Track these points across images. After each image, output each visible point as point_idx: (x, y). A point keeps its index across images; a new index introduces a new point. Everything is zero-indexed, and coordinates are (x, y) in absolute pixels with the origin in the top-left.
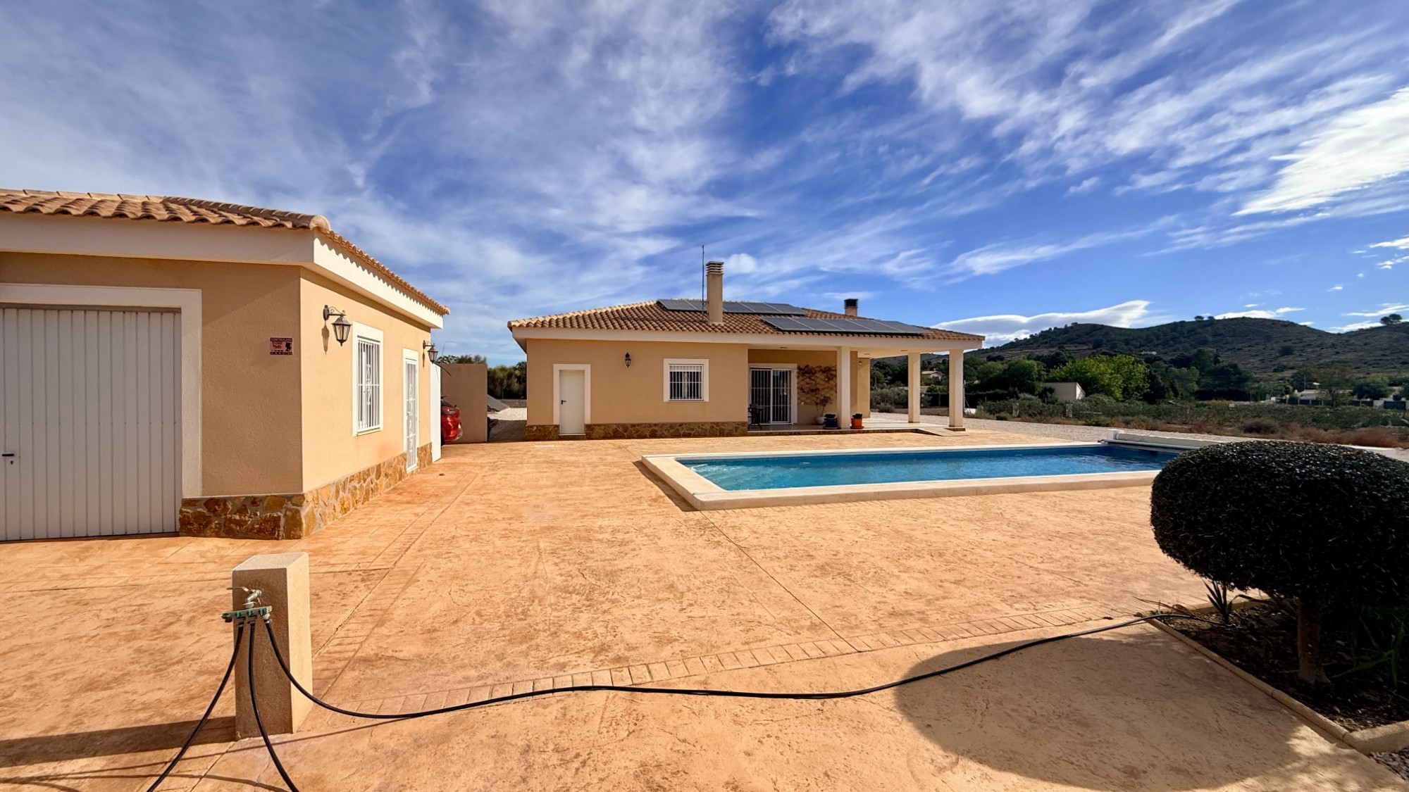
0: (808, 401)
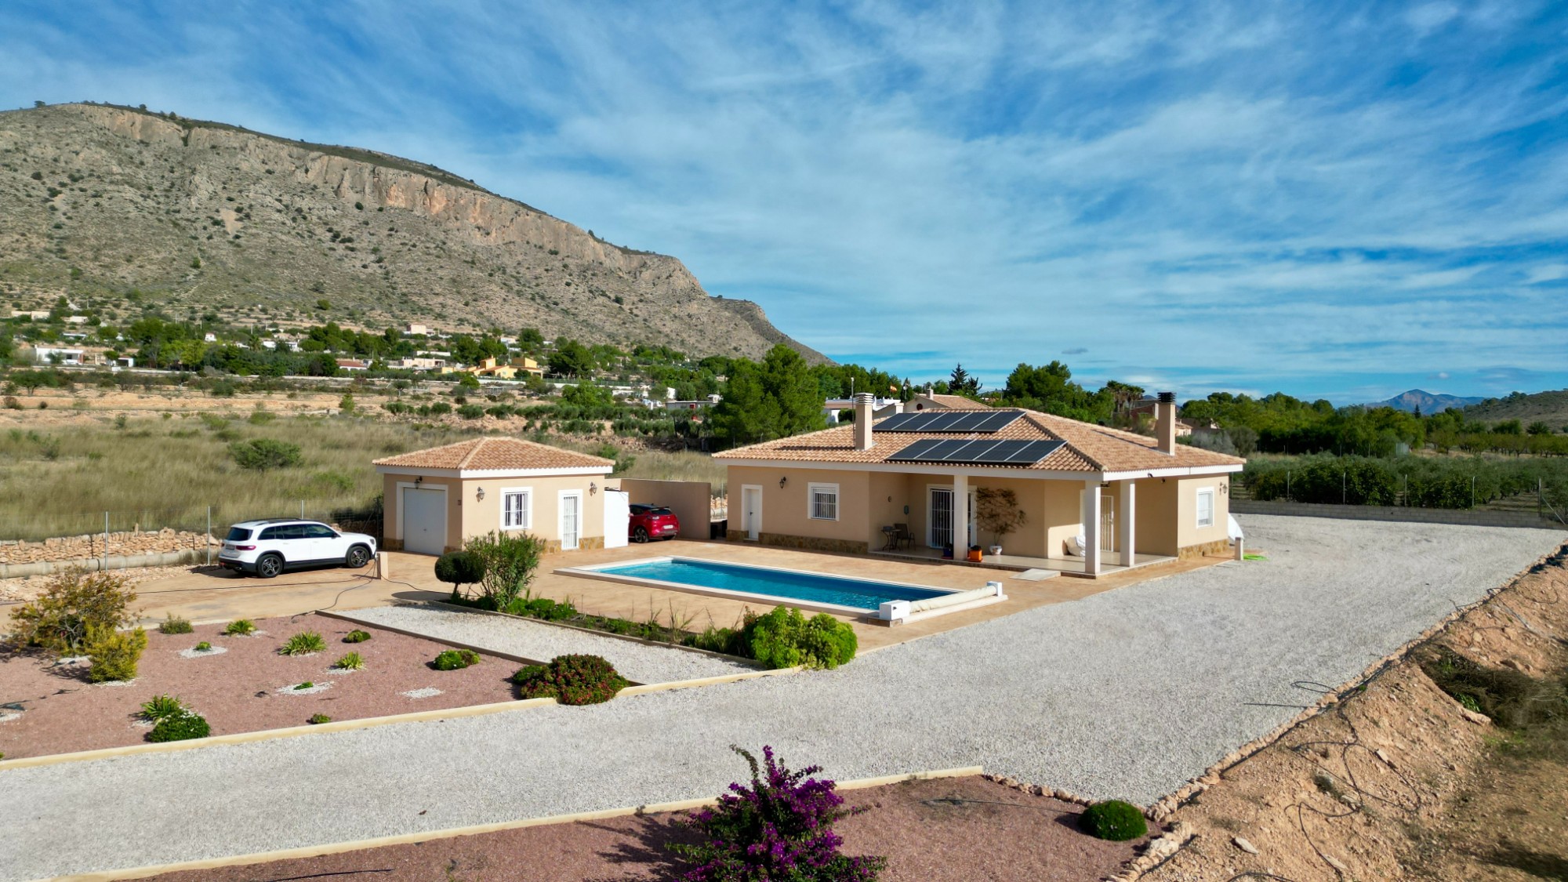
0: (988, 527)
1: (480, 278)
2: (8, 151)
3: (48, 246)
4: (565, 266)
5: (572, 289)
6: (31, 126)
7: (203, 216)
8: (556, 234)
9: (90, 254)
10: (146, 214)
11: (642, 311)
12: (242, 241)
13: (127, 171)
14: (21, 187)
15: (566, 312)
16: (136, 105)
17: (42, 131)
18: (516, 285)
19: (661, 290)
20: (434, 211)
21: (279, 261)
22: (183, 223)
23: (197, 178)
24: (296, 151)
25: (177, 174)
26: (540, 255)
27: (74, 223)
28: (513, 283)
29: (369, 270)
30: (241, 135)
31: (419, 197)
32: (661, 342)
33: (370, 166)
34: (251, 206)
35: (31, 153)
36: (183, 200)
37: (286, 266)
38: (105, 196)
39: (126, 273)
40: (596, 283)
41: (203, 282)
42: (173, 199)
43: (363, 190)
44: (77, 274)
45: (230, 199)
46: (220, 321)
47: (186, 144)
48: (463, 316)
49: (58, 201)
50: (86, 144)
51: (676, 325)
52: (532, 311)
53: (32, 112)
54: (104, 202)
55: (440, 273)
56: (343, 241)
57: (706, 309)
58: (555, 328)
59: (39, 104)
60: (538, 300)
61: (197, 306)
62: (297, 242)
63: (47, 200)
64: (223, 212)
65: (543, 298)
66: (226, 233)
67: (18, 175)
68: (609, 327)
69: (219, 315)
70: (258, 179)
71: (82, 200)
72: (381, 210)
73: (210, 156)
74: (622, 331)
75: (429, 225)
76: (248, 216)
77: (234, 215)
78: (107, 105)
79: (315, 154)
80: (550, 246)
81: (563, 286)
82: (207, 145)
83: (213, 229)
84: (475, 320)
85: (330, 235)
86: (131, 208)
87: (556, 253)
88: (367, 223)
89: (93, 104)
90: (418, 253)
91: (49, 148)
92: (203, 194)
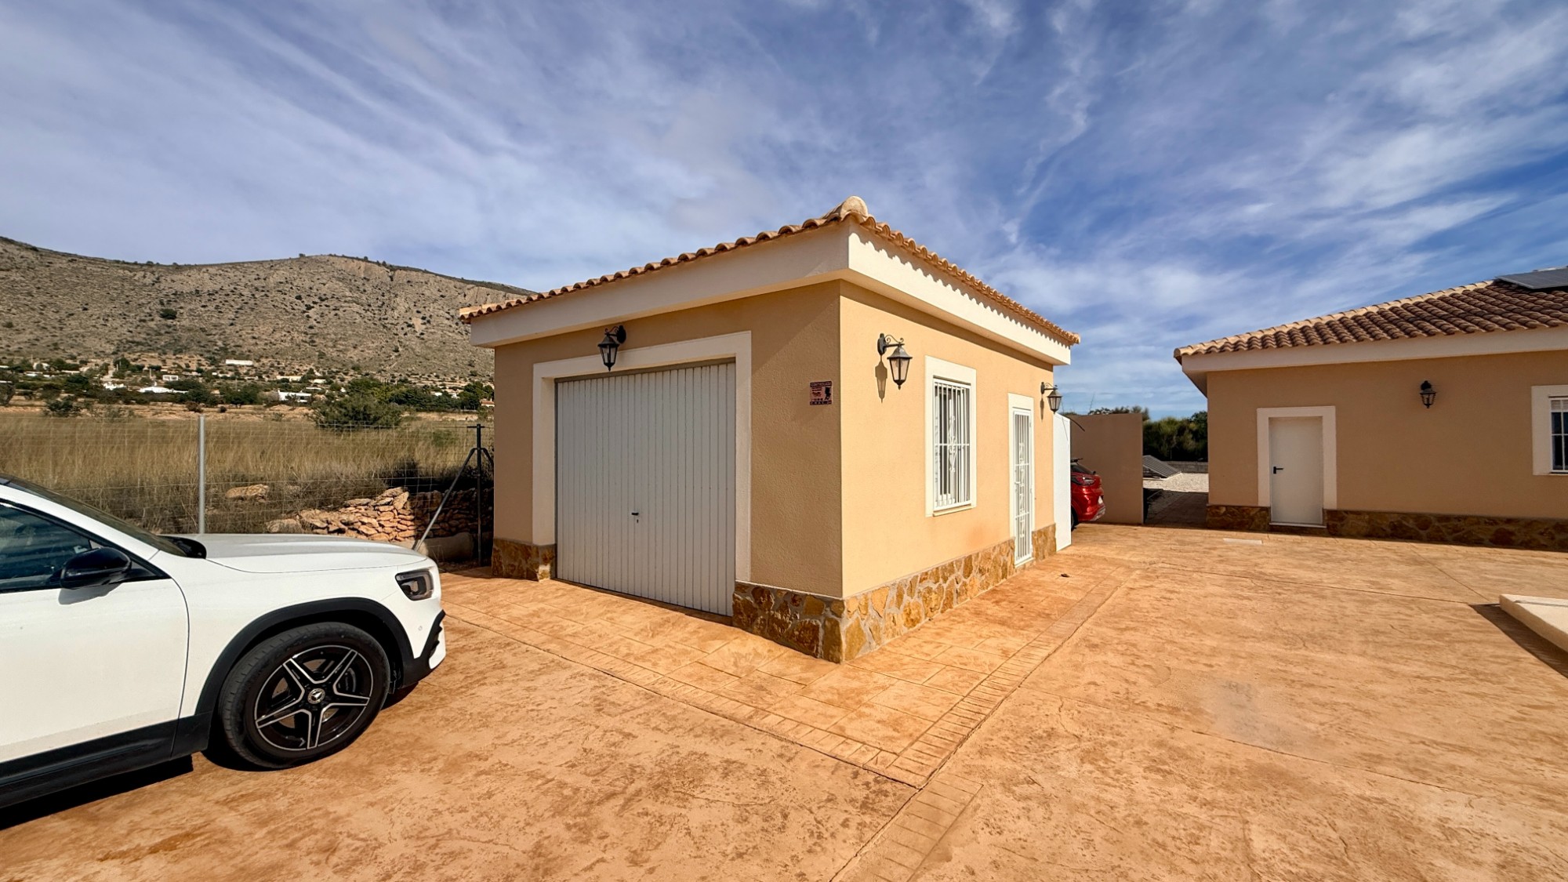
2: (281, 283)
3: (304, 339)
6: (296, 268)
7: (401, 322)
9: (330, 344)
10: (366, 320)
12: (424, 336)
13: (355, 295)
14: (288, 304)
16: (362, 257)
17: (303, 271)
21: (447, 348)
22: (389, 326)
23: (398, 300)
24: (458, 284)
25: (386, 297)
27: (322, 326)
30: (425, 275)
33: (503, 293)
34: (431, 316)
35: (295, 284)
36: (390, 312)
37: (451, 351)
38: (341, 309)
39: (354, 355)
41: (400, 360)
42: (383, 312)
44: (322, 355)
45: (418, 312)
46: (410, 382)
47: (392, 280)
49: (311, 313)
50: (330, 279)
53: (297, 260)
54: (340, 313)
59: (301, 255)
61: (396, 374)
62: (459, 337)
63: (304, 312)
64: (414, 319)
66: (415, 331)
67: (286, 297)
69: (409, 379)
70: (436, 300)
71: (326, 312)
73: (407, 287)
76: (429, 322)
77: (421, 321)
78: (343, 256)
79: (471, 286)
82: (405, 281)
83: (407, 329)
86: (358, 316)
89: (335, 256)
91: (307, 281)
92: (402, 309)
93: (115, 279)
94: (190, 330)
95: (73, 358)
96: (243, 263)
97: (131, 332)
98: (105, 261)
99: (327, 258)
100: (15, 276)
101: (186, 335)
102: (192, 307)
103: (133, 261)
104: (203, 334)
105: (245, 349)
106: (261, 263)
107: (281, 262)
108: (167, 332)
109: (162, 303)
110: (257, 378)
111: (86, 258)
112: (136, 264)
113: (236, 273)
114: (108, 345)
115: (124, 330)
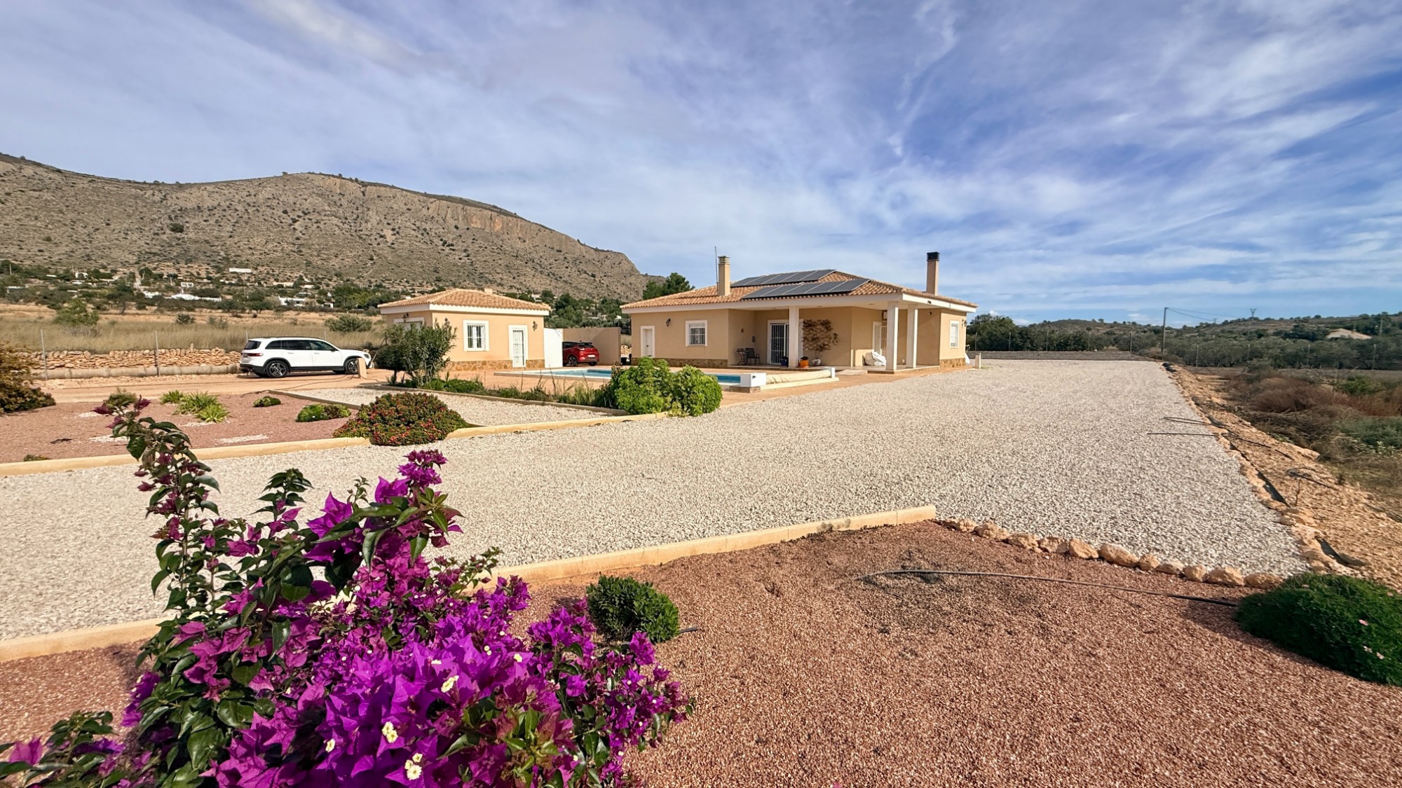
1: (521, 265)
2: (269, 199)
3: (293, 249)
4: (565, 258)
5: (569, 270)
6: (281, 185)
7: (374, 233)
8: (560, 240)
9: (315, 253)
10: (344, 232)
11: (606, 281)
12: (395, 246)
13: (333, 209)
14: (277, 218)
15: (566, 282)
16: (337, 174)
17: (287, 188)
18: (539, 268)
19: (616, 270)
20: (496, 230)
21: (415, 256)
22: (364, 237)
23: (370, 213)
24: (422, 198)
25: (360, 211)
26: (552, 252)
27: (306, 237)
28: (538, 267)
29: (463, 261)
30: (393, 190)
31: (488, 223)
32: (616, 297)
33: (461, 206)
36: (364, 224)
37: (418, 259)
38: (322, 222)
39: (335, 263)
40: (582, 267)
41: (375, 267)
42: (358, 224)
43: (458, 219)
44: (309, 264)
45: (388, 224)
46: (385, 287)
47: (364, 195)
48: (512, 284)
49: (296, 225)
50: (310, 195)
51: (624, 288)
52: (548, 281)
53: (281, 178)
54: (321, 225)
55: (500, 262)
56: (448, 246)
57: (639, 280)
58: (561, 290)
59: (285, 173)
60: (551, 275)
61: (373, 280)
62: (424, 246)
63: (291, 225)
64: (385, 230)
65: (554, 275)
66: (387, 242)
67: (274, 211)
68: (588, 290)
69: (384, 284)
70: (403, 213)
71: (310, 225)
72: (468, 229)
73: (377, 201)
74: (595, 292)
75: (494, 237)
76: (398, 233)
77: (391, 232)
78: (321, 174)
79: (432, 200)
80: (557, 248)
81: (564, 269)
82: (376, 196)
83: (380, 240)
84: (518, 287)
85: (442, 242)
86: (337, 229)
87: (560, 251)
88: (461, 236)
89: (313, 173)
90: (487, 251)
91: (291, 197)
92: (374, 221)
93: (129, 197)
94: (196, 242)
95: (104, 267)
96: (236, 181)
97: (148, 244)
98: (118, 181)
99: (307, 175)
100: (47, 196)
101: (193, 247)
102: (196, 221)
103: (142, 181)
104: (207, 245)
105: (244, 259)
106: (250, 181)
107: (268, 179)
108: (177, 244)
109: (170, 218)
110: (257, 284)
111: (103, 178)
112: (145, 183)
113: (231, 190)
114: (130, 256)
115: (142, 243)
